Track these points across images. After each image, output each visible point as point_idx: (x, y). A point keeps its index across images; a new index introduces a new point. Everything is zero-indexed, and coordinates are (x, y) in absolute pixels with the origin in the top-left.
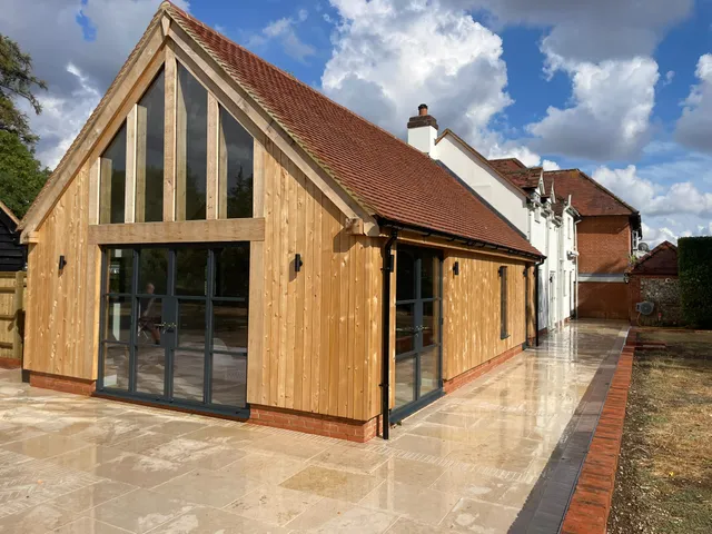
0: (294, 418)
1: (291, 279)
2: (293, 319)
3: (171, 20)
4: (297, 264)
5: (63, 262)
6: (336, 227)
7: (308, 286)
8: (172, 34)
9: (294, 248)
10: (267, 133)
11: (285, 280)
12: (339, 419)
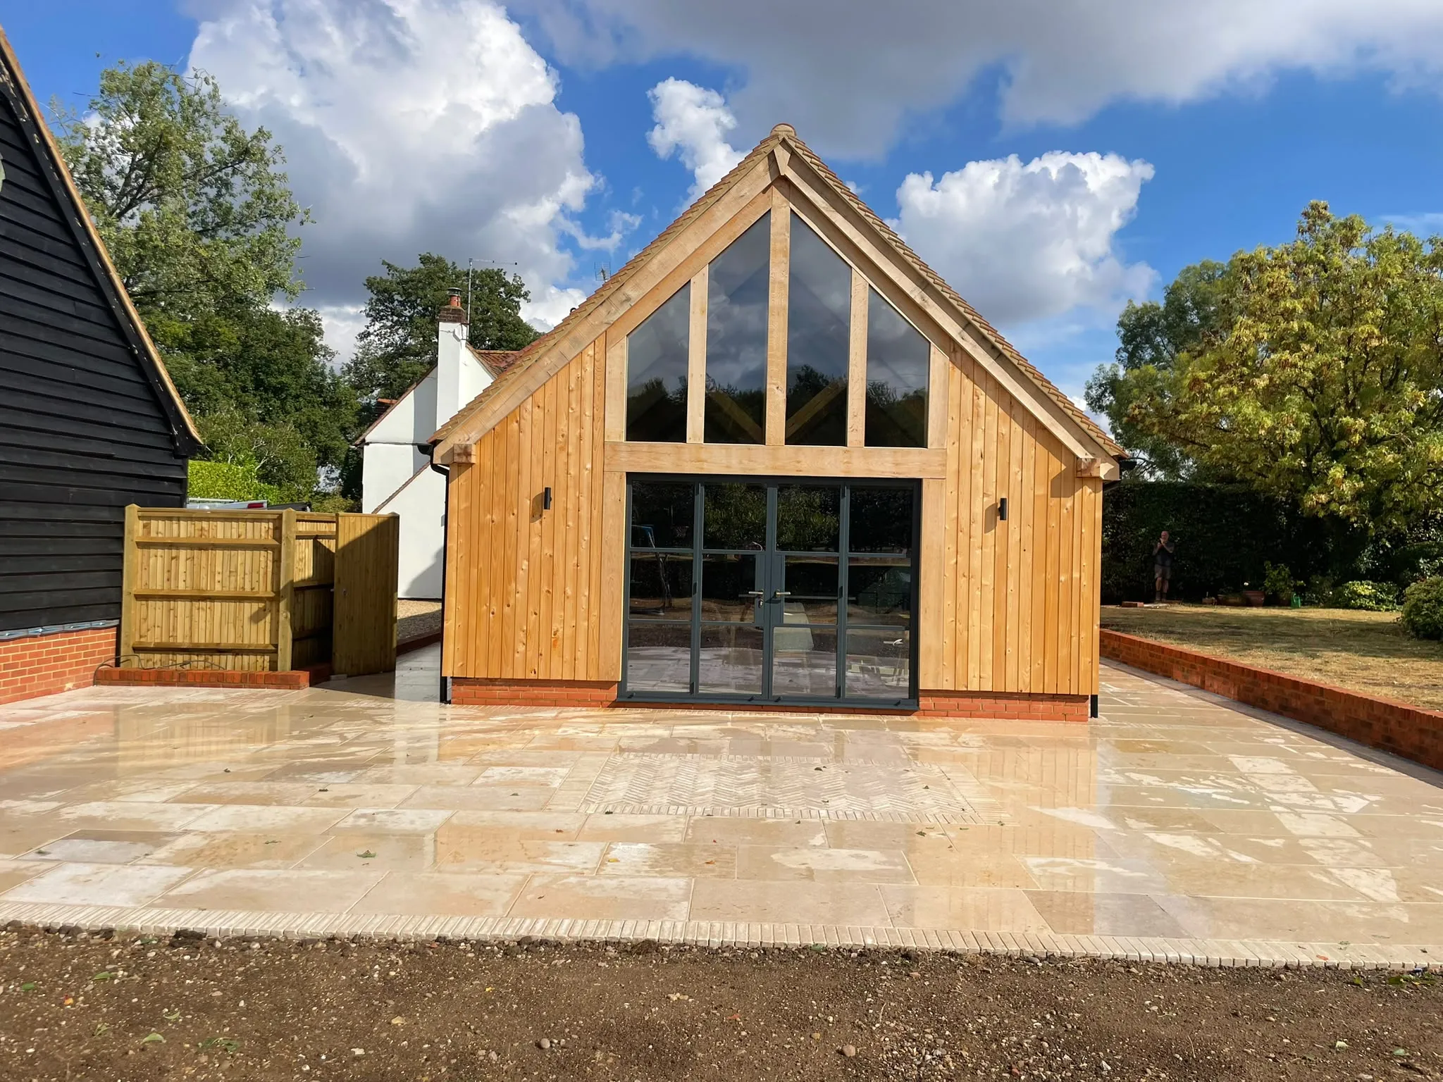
0: (989, 702)
1: (987, 530)
2: (988, 581)
3: (793, 153)
4: (1001, 510)
5: (545, 499)
6: (1057, 466)
7: (1014, 538)
8: (790, 174)
9: (992, 490)
10: (959, 339)
11: (978, 528)
12: (1055, 697)
